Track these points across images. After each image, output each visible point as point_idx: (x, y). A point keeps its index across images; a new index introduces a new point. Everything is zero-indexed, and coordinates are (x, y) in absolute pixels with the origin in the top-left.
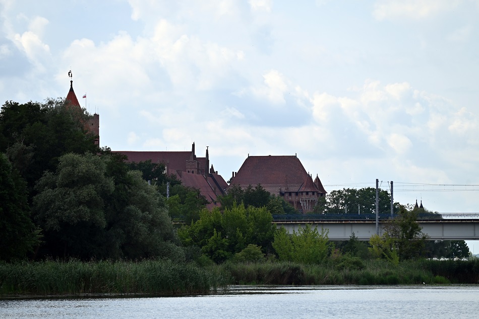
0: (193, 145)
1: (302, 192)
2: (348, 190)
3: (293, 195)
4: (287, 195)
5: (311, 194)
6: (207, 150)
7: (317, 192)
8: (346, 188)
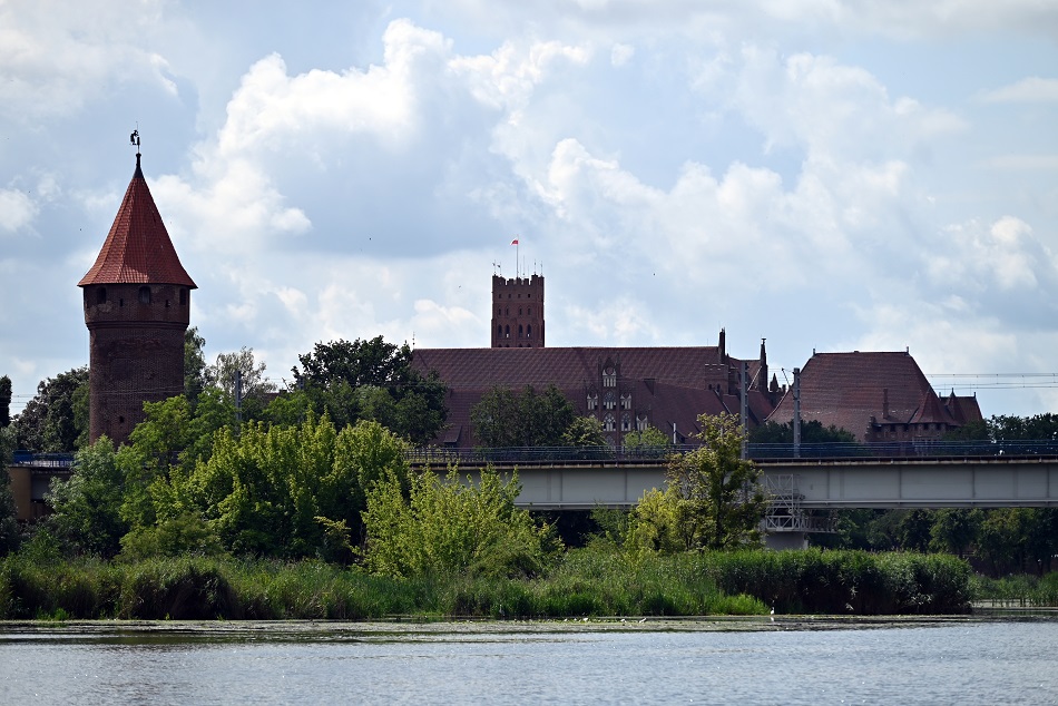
0: (722, 335)
1: (916, 424)
2: (1003, 420)
3: (899, 429)
4: (886, 430)
5: (932, 427)
6: (763, 346)
7: (946, 424)
8: (998, 415)
